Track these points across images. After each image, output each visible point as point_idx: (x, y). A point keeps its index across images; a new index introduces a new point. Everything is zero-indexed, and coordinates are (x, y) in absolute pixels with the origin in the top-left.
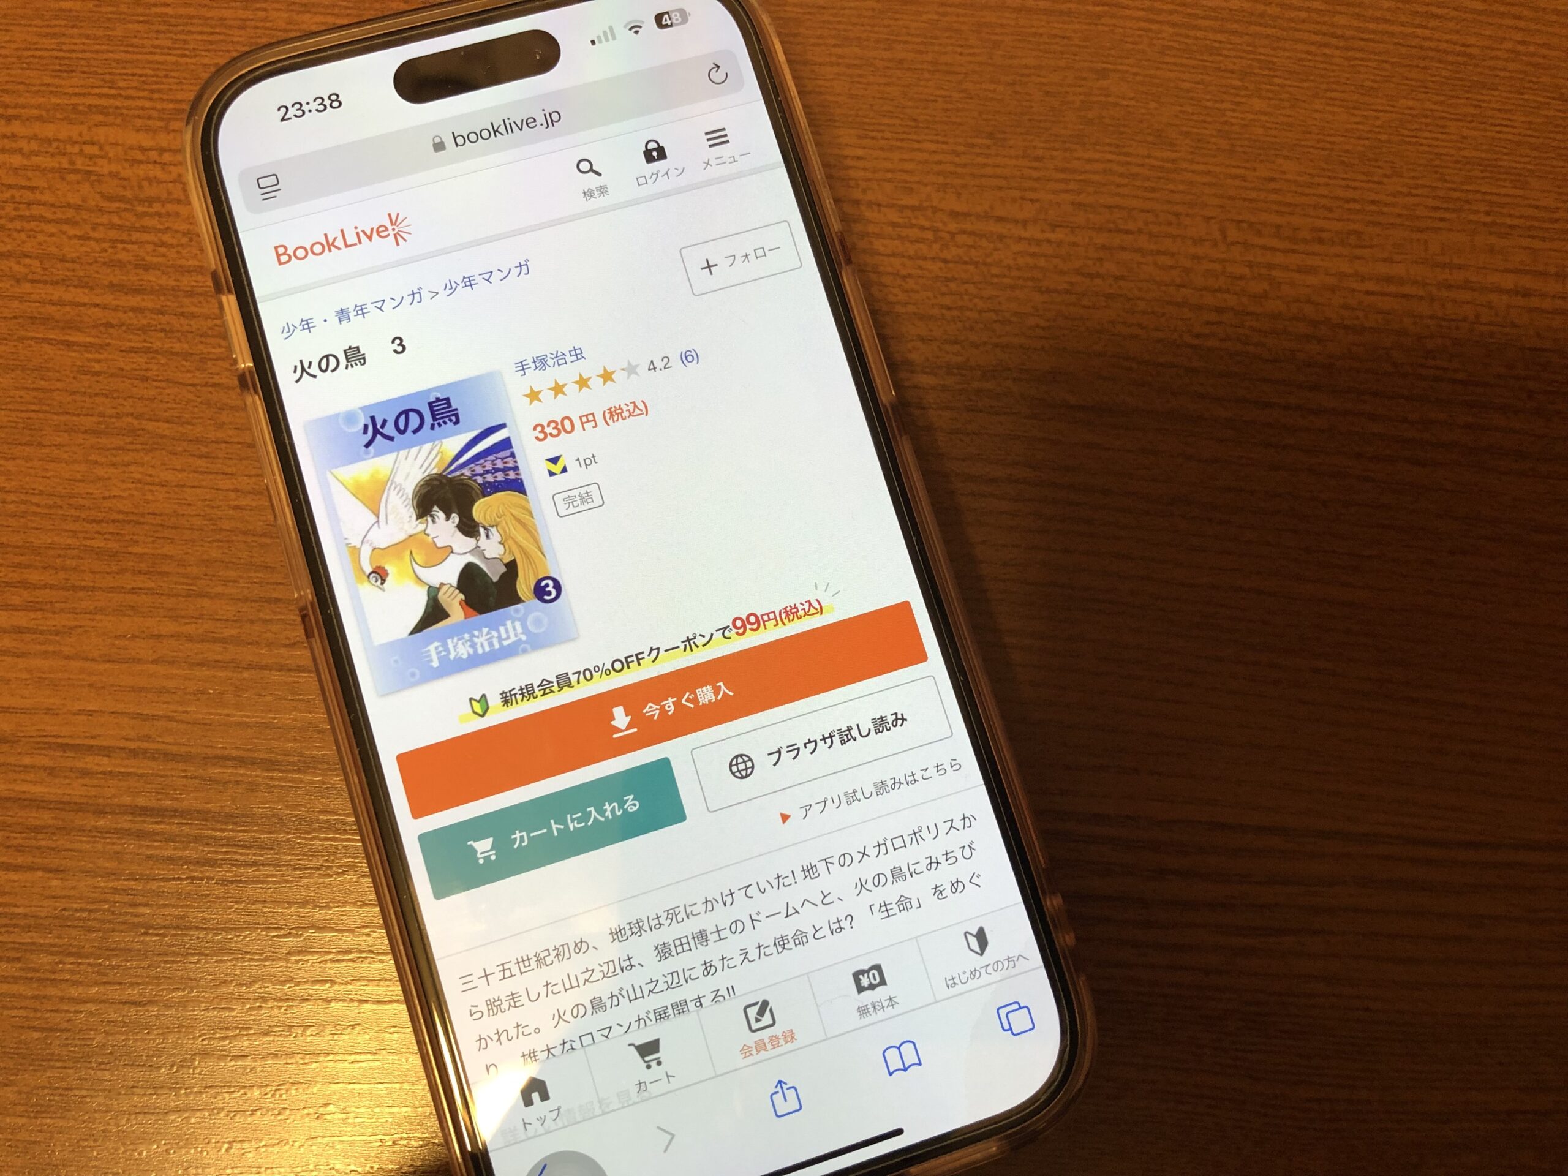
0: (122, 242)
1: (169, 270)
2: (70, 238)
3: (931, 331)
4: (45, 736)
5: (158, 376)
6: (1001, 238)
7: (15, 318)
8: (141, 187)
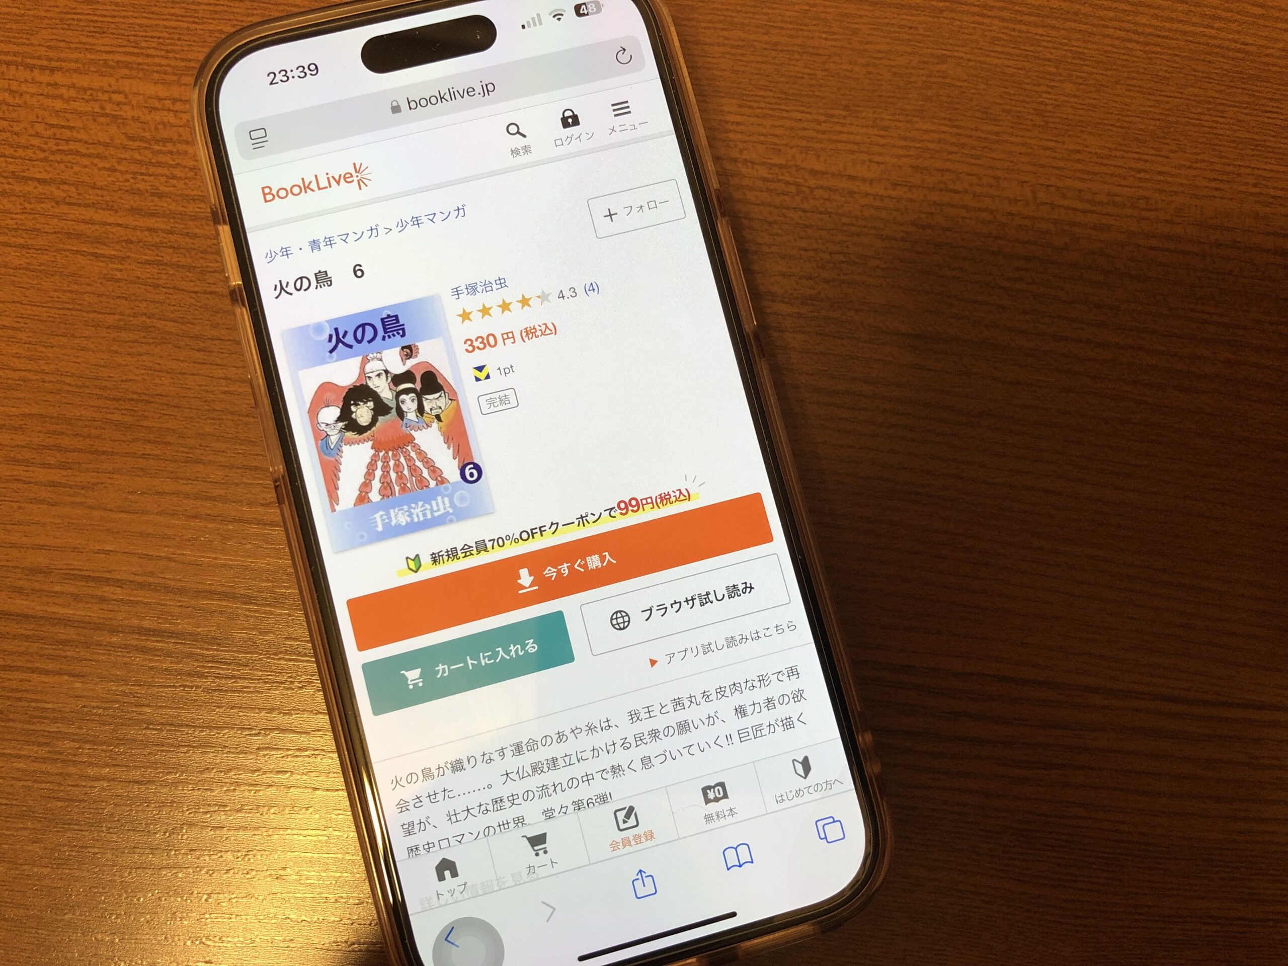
0: (142, 174)
1: (178, 198)
2: (100, 169)
3: (790, 268)
4: (72, 569)
5: (166, 283)
6: (851, 193)
7: (55, 233)
8: (157, 129)
